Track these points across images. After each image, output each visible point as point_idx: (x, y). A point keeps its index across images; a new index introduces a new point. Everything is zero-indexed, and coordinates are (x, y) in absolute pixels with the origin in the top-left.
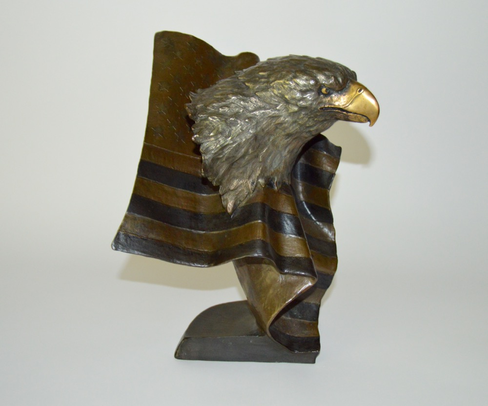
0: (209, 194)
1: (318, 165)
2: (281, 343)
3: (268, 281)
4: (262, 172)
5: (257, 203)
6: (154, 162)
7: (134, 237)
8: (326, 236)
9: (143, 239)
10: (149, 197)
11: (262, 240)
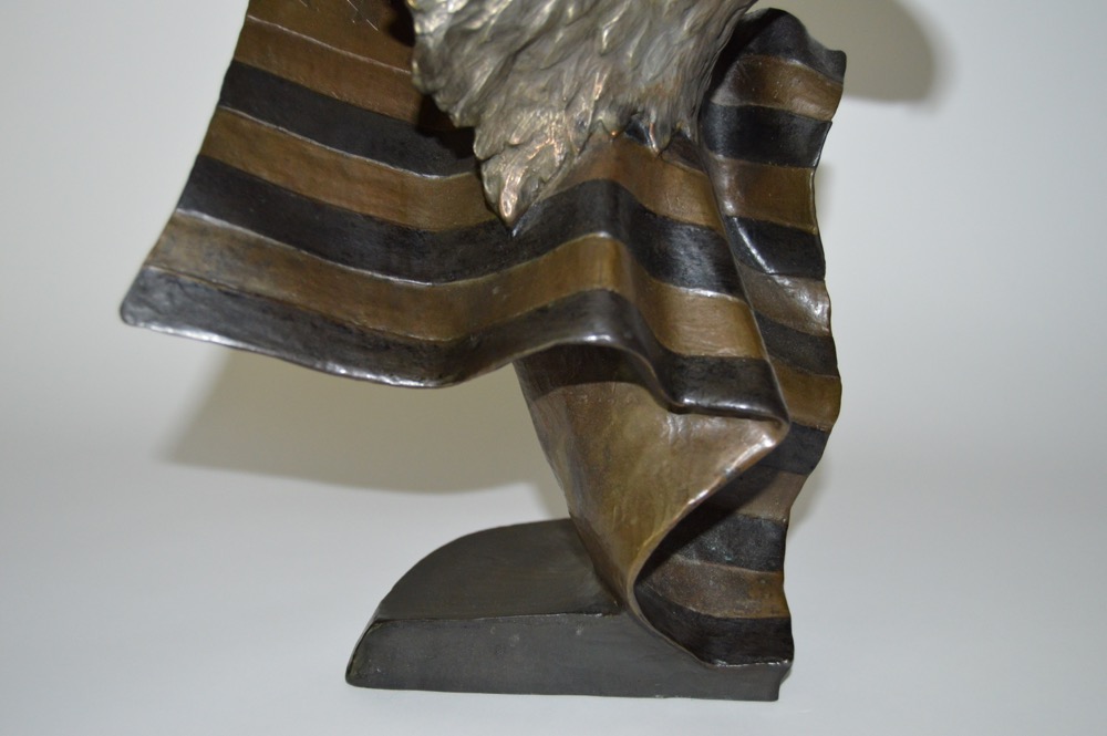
0: (449, 175)
1: (777, 101)
2: (669, 635)
3: (630, 435)
4: (607, 89)
5: (596, 182)
6: (275, 72)
7: (196, 285)
8: (804, 316)
9: (227, 294)
10: (252, 170)
11: (612, 293)
